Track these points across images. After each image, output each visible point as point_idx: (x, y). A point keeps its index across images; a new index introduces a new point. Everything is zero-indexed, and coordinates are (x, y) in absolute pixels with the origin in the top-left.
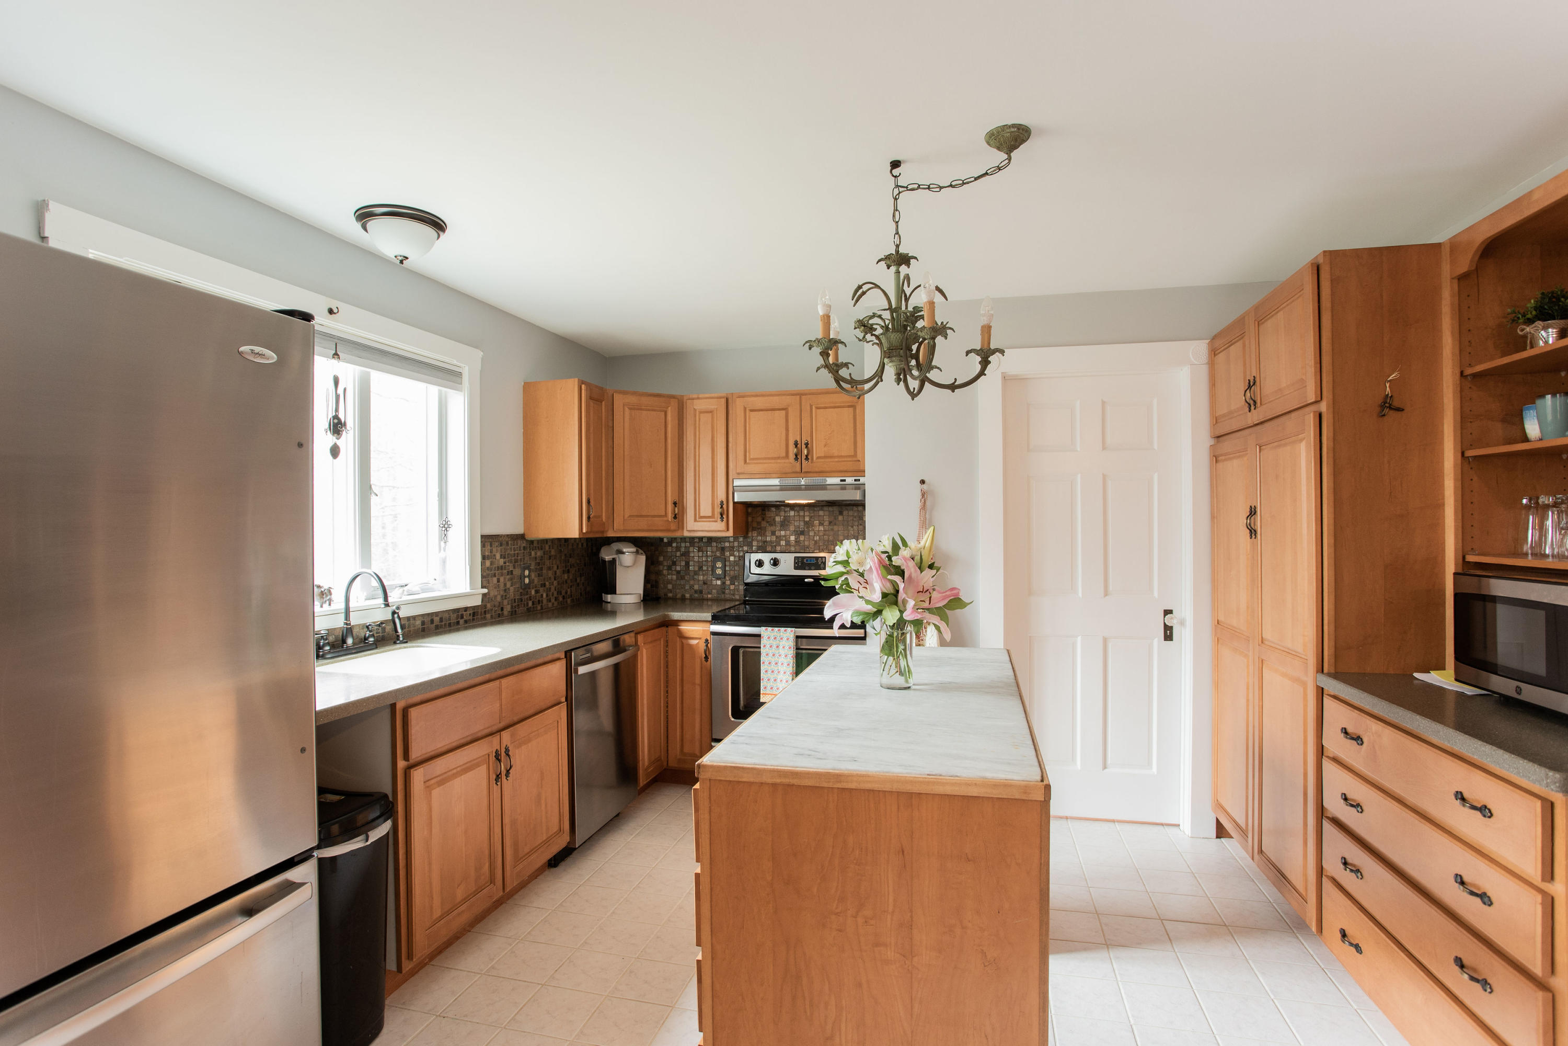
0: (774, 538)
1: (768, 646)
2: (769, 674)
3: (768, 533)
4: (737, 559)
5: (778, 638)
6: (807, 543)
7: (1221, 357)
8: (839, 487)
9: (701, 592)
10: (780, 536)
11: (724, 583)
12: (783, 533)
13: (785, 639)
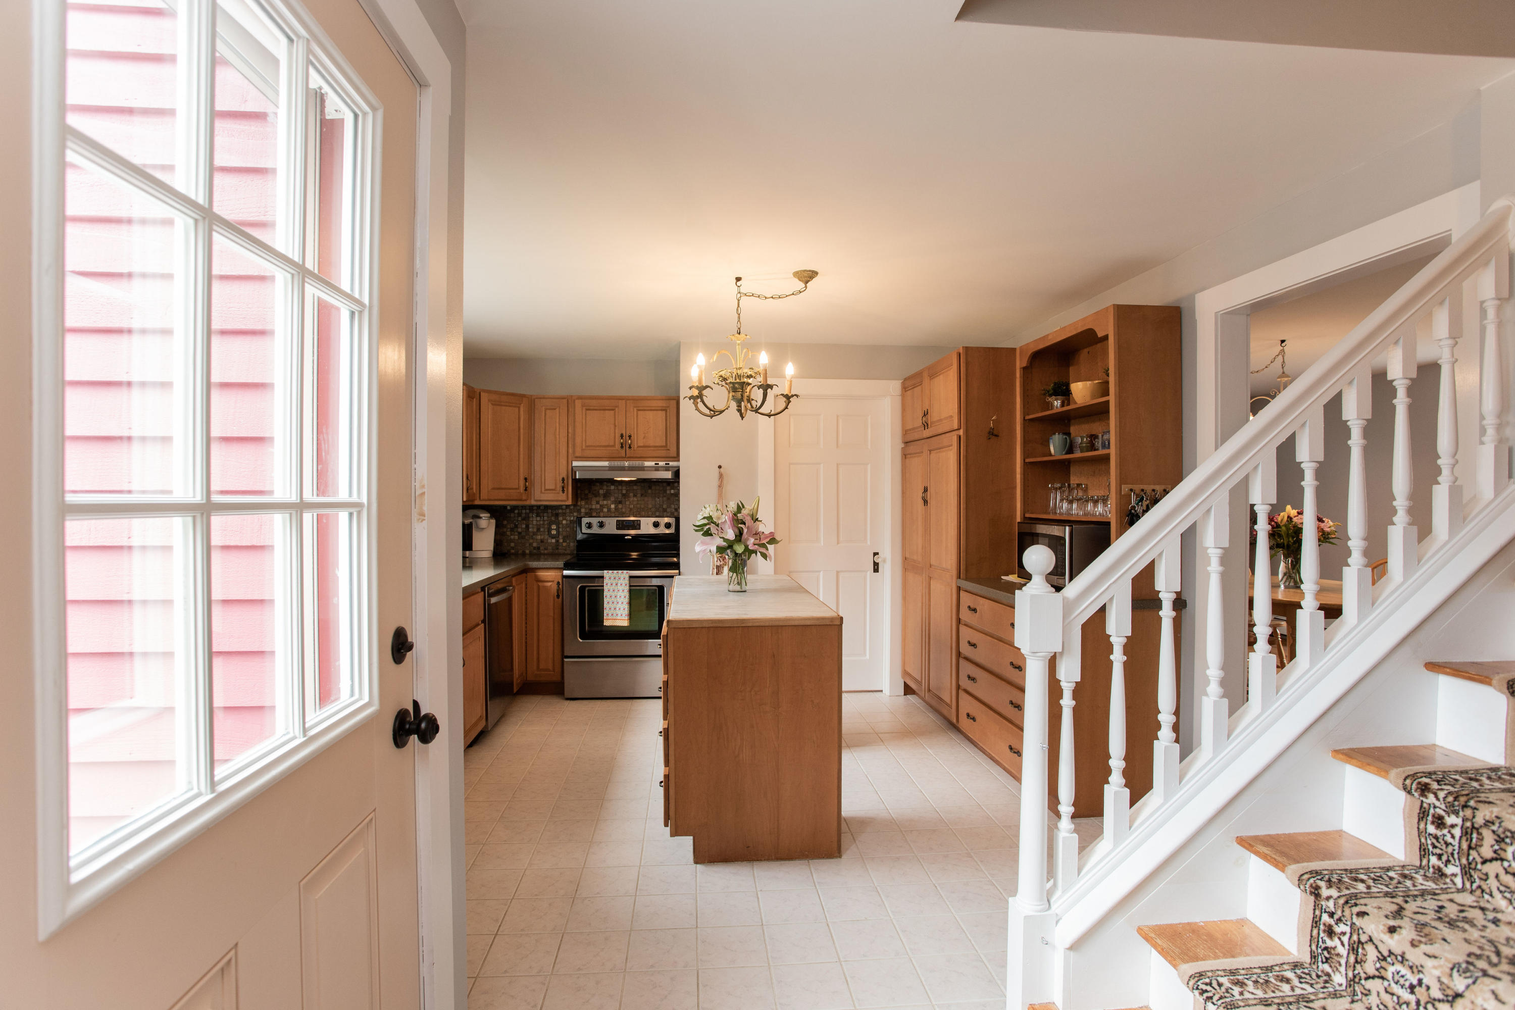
0: (598, 506)
1: (609, 584)
2: (611, 605)
3: (594, 502)
4: (569, 522)
5: (617, 578)
6: (624, 510)
7: (909, 393)
8: (654, 469)
9: (538, 548)
10: (603, 505)
11: (557, 541)
12: (605, 502)
13: (622, 578)
